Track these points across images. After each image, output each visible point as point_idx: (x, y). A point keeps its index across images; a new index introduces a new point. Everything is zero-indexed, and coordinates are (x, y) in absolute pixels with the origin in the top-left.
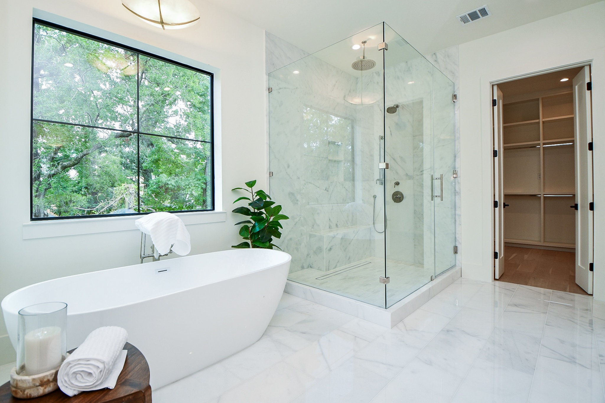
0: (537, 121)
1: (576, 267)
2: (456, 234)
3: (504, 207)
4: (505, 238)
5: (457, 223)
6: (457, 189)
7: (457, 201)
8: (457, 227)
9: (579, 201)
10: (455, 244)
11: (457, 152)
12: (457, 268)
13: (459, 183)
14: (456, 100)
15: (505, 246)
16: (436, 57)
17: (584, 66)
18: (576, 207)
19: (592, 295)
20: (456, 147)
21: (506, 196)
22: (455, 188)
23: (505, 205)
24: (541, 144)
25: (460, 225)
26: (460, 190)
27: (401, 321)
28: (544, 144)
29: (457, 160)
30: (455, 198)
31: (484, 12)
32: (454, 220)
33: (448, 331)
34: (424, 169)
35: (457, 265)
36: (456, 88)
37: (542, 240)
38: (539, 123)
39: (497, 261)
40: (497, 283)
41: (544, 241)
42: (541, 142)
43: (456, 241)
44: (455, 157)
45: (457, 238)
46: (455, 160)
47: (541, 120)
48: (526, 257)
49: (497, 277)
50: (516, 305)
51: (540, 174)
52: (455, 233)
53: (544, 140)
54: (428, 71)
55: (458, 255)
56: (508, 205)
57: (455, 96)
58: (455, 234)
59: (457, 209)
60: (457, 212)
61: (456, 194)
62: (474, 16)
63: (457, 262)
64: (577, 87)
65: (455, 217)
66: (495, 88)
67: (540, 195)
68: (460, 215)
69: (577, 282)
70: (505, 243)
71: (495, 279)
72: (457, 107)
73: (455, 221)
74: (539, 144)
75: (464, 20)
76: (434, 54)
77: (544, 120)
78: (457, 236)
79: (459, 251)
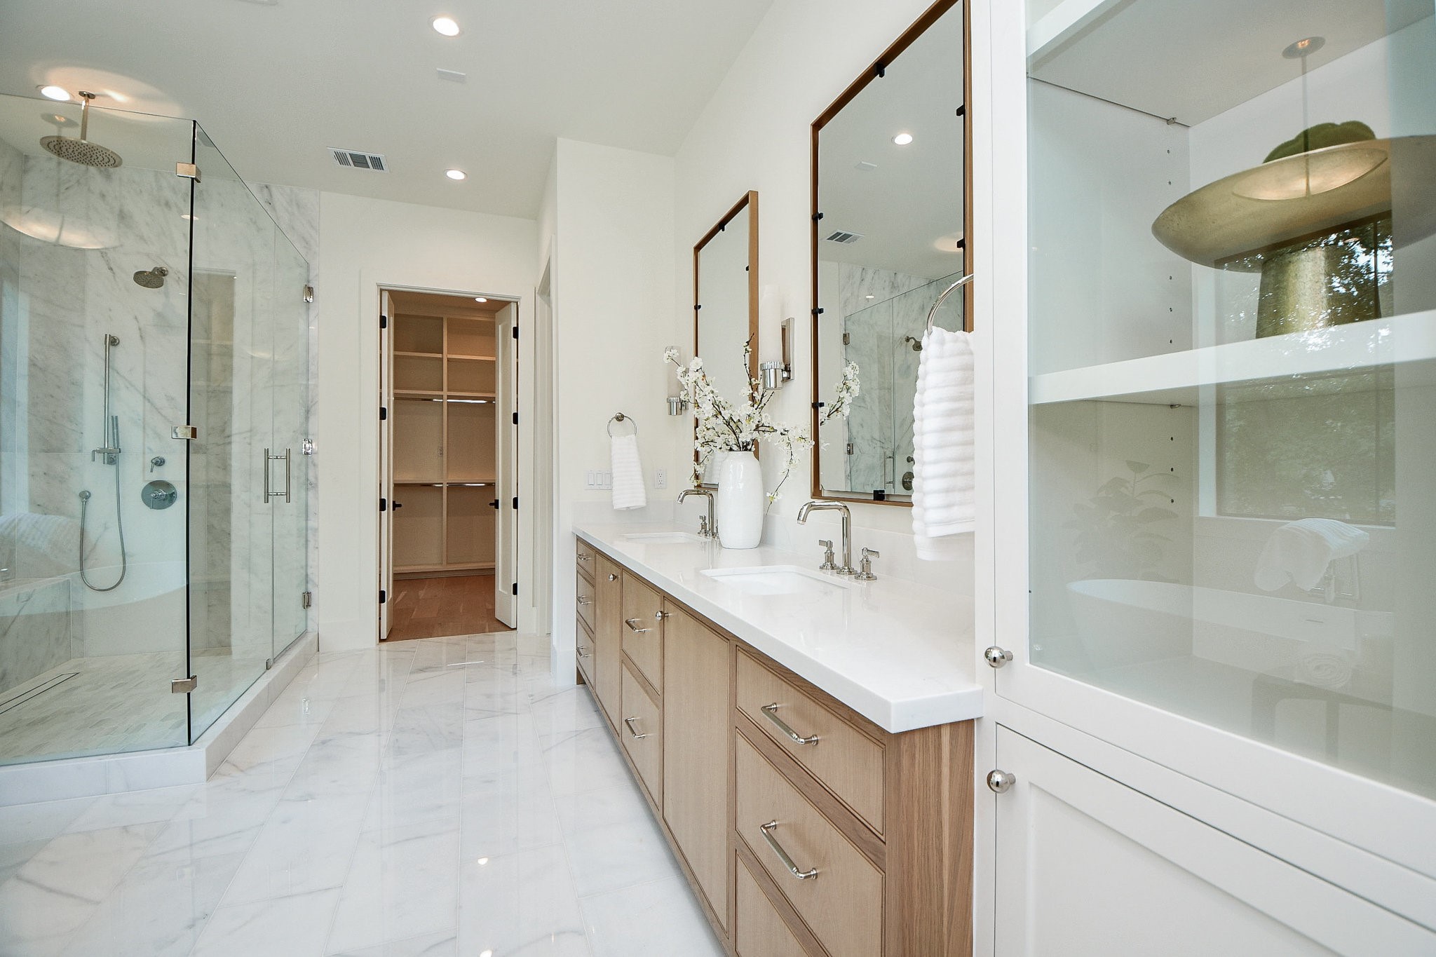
0: (440, 356)
1: (496, 593)
2: (309, 568)
3: (394, 509)
4: (394, 566)
5: (311, 545)
6: (311, 478)
7: (310, 502)
8: (309, 554)
9: (500, 497)
10: (307, 588)
11: (312, 402)
12: (311, 637)
13: (314, 465)
14: (311, 299)
15: (394, 581)
16: (271, 196)
17: (511, 302)
18: (496, 504)
19: (516, 629)
20: (310, 394)
21: (397, 486)
22: (307, 474)
23: (395, 506)
24: (445, 397)
25: (317, 548)
26: (316, 478)
27: (223, 760)
28: (449, 397)
29: (312, 419)
30: (307, 495)
31: (377, 163)
32: (304, 540)
33: (324, 743)
34: (233, 432)
35: (310, 629)
36: (312, 275)
37: (444, 563)
38: (441, 359)
39: (384, 605)
40: (384, 645)
41: (448, 563)
42: (445, 393)
43: (307, 582)
44: (308, 412)
45: (310, 576)
46: (307, 418)
47: (446, 355)
48: (422, 594)
49: (384, 636)
50: (422, 670)
51: (442, 448)
52: (307, 565)
53: (449, 390)
54: (251, 219)
55: (312, 611)
56: (400, 506)
57: (310, 290)
58: (306, 569)
59: (310, 516)
60: (311, 524)
61: (309, 486)
62: (359, 161)
63: (310, 623)
64: (500, 326)
65: (306, 535)
66: (386, 295)
67: (442, 484)
68: (316, 530)
69: (498, 616)
70: (395, 574)
71: (381, 641)
72: (312, 314)
73: (307, 541)
74: (441, 397)
75: (341, 158)
76: (267, 187)
77: (450, 356)
78: (310, 571)
79: (313, 603)
